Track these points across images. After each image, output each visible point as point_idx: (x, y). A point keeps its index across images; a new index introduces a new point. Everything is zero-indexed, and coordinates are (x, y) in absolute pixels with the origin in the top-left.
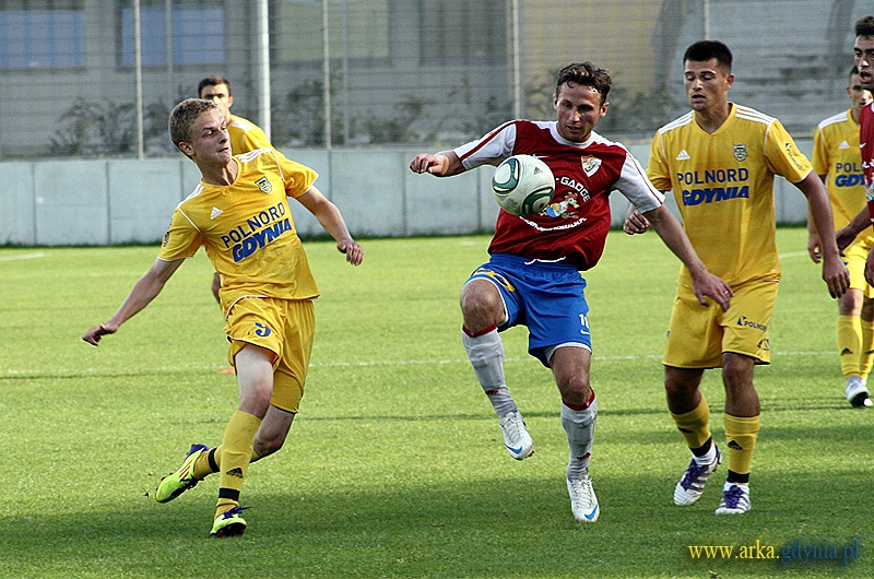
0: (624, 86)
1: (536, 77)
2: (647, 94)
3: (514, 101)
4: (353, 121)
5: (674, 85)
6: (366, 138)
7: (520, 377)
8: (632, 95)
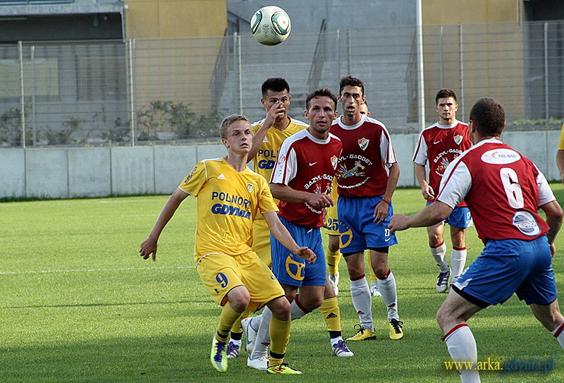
0: (194, 111)
1: (144, 107)
2: (207, 117)
3: (131, 120)
4: (38, 132)
5: (222, 111)
6: (46, 142)
7: (134, 278)
8: (198, 117)
